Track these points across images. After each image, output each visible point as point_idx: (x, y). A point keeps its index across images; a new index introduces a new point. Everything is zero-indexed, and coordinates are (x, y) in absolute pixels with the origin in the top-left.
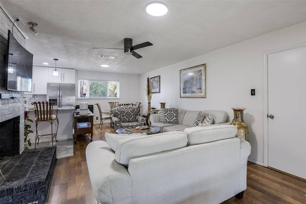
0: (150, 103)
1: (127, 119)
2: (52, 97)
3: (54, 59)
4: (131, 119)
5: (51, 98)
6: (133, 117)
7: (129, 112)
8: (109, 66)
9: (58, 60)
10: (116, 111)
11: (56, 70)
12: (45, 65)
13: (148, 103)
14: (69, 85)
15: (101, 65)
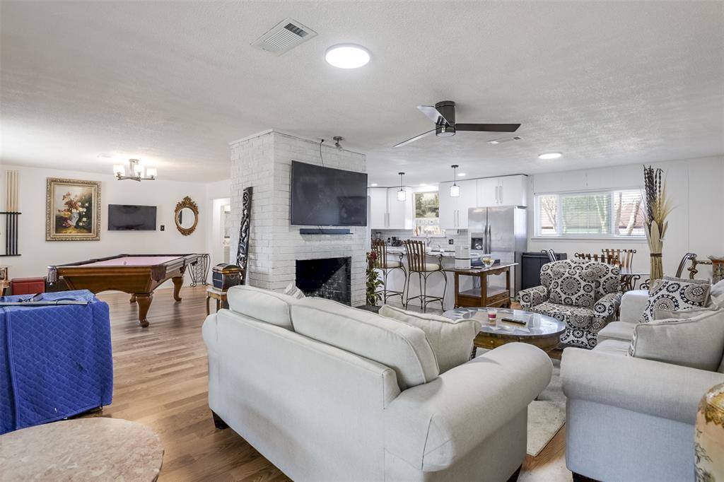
0: (660, 255)
1: (563, 296)
2: (477, 234)
3: (452, 166)
4: (574, 298)
5: (474, 237)
6: (582, 292)
7: (576, 276)
8: (559, 155)
9: (457, 166)
10: (547, 272)
11: (455, 185)
12: (460, 177)
13: (652, 255)
14: (503, 210)
15: (539, 155)
